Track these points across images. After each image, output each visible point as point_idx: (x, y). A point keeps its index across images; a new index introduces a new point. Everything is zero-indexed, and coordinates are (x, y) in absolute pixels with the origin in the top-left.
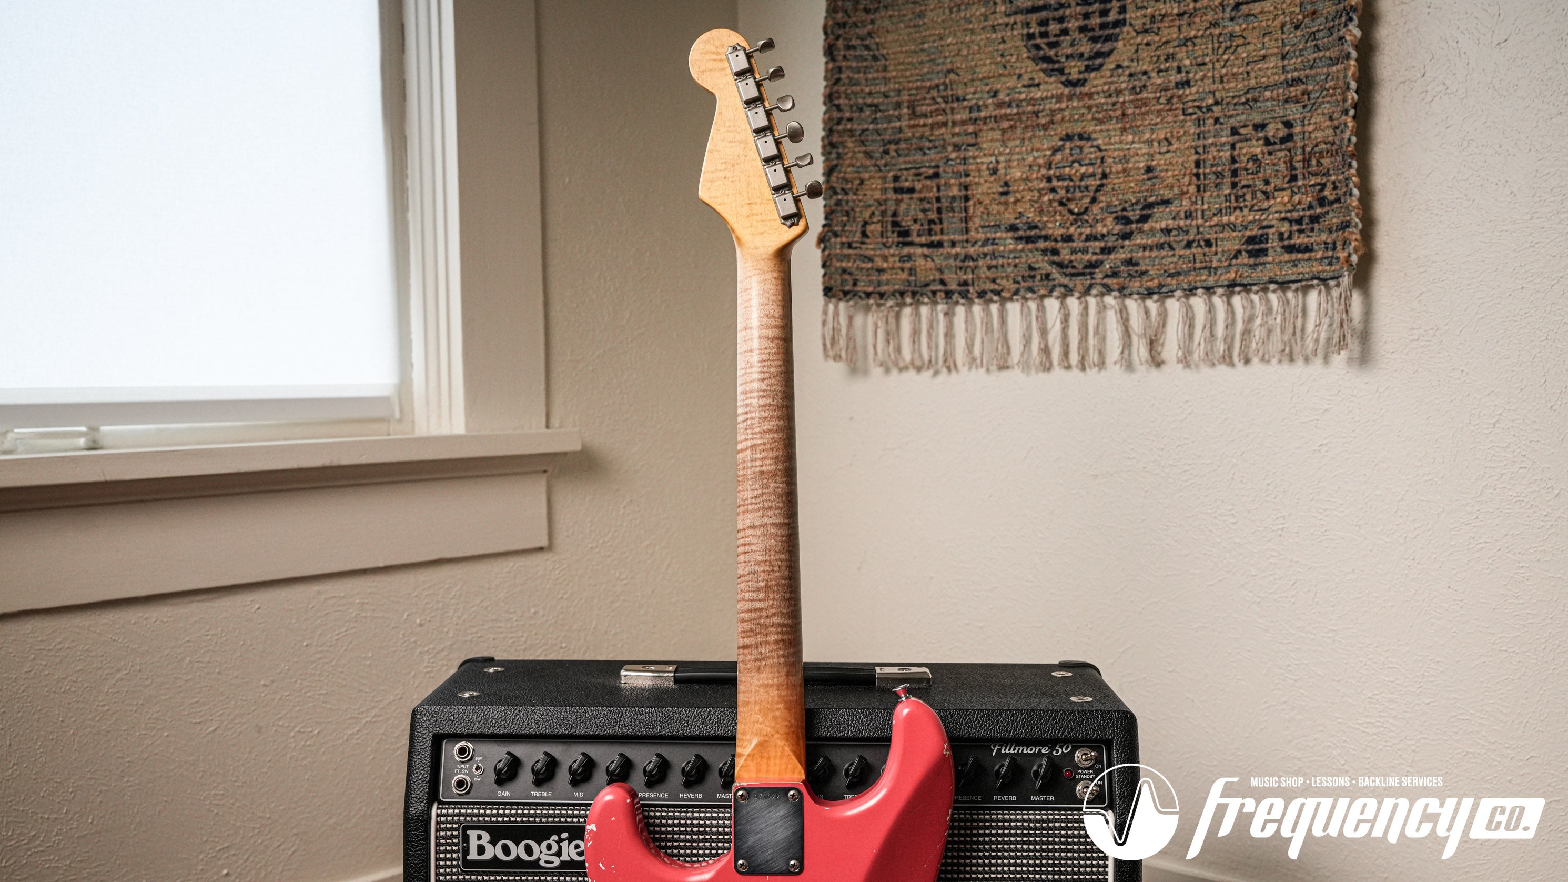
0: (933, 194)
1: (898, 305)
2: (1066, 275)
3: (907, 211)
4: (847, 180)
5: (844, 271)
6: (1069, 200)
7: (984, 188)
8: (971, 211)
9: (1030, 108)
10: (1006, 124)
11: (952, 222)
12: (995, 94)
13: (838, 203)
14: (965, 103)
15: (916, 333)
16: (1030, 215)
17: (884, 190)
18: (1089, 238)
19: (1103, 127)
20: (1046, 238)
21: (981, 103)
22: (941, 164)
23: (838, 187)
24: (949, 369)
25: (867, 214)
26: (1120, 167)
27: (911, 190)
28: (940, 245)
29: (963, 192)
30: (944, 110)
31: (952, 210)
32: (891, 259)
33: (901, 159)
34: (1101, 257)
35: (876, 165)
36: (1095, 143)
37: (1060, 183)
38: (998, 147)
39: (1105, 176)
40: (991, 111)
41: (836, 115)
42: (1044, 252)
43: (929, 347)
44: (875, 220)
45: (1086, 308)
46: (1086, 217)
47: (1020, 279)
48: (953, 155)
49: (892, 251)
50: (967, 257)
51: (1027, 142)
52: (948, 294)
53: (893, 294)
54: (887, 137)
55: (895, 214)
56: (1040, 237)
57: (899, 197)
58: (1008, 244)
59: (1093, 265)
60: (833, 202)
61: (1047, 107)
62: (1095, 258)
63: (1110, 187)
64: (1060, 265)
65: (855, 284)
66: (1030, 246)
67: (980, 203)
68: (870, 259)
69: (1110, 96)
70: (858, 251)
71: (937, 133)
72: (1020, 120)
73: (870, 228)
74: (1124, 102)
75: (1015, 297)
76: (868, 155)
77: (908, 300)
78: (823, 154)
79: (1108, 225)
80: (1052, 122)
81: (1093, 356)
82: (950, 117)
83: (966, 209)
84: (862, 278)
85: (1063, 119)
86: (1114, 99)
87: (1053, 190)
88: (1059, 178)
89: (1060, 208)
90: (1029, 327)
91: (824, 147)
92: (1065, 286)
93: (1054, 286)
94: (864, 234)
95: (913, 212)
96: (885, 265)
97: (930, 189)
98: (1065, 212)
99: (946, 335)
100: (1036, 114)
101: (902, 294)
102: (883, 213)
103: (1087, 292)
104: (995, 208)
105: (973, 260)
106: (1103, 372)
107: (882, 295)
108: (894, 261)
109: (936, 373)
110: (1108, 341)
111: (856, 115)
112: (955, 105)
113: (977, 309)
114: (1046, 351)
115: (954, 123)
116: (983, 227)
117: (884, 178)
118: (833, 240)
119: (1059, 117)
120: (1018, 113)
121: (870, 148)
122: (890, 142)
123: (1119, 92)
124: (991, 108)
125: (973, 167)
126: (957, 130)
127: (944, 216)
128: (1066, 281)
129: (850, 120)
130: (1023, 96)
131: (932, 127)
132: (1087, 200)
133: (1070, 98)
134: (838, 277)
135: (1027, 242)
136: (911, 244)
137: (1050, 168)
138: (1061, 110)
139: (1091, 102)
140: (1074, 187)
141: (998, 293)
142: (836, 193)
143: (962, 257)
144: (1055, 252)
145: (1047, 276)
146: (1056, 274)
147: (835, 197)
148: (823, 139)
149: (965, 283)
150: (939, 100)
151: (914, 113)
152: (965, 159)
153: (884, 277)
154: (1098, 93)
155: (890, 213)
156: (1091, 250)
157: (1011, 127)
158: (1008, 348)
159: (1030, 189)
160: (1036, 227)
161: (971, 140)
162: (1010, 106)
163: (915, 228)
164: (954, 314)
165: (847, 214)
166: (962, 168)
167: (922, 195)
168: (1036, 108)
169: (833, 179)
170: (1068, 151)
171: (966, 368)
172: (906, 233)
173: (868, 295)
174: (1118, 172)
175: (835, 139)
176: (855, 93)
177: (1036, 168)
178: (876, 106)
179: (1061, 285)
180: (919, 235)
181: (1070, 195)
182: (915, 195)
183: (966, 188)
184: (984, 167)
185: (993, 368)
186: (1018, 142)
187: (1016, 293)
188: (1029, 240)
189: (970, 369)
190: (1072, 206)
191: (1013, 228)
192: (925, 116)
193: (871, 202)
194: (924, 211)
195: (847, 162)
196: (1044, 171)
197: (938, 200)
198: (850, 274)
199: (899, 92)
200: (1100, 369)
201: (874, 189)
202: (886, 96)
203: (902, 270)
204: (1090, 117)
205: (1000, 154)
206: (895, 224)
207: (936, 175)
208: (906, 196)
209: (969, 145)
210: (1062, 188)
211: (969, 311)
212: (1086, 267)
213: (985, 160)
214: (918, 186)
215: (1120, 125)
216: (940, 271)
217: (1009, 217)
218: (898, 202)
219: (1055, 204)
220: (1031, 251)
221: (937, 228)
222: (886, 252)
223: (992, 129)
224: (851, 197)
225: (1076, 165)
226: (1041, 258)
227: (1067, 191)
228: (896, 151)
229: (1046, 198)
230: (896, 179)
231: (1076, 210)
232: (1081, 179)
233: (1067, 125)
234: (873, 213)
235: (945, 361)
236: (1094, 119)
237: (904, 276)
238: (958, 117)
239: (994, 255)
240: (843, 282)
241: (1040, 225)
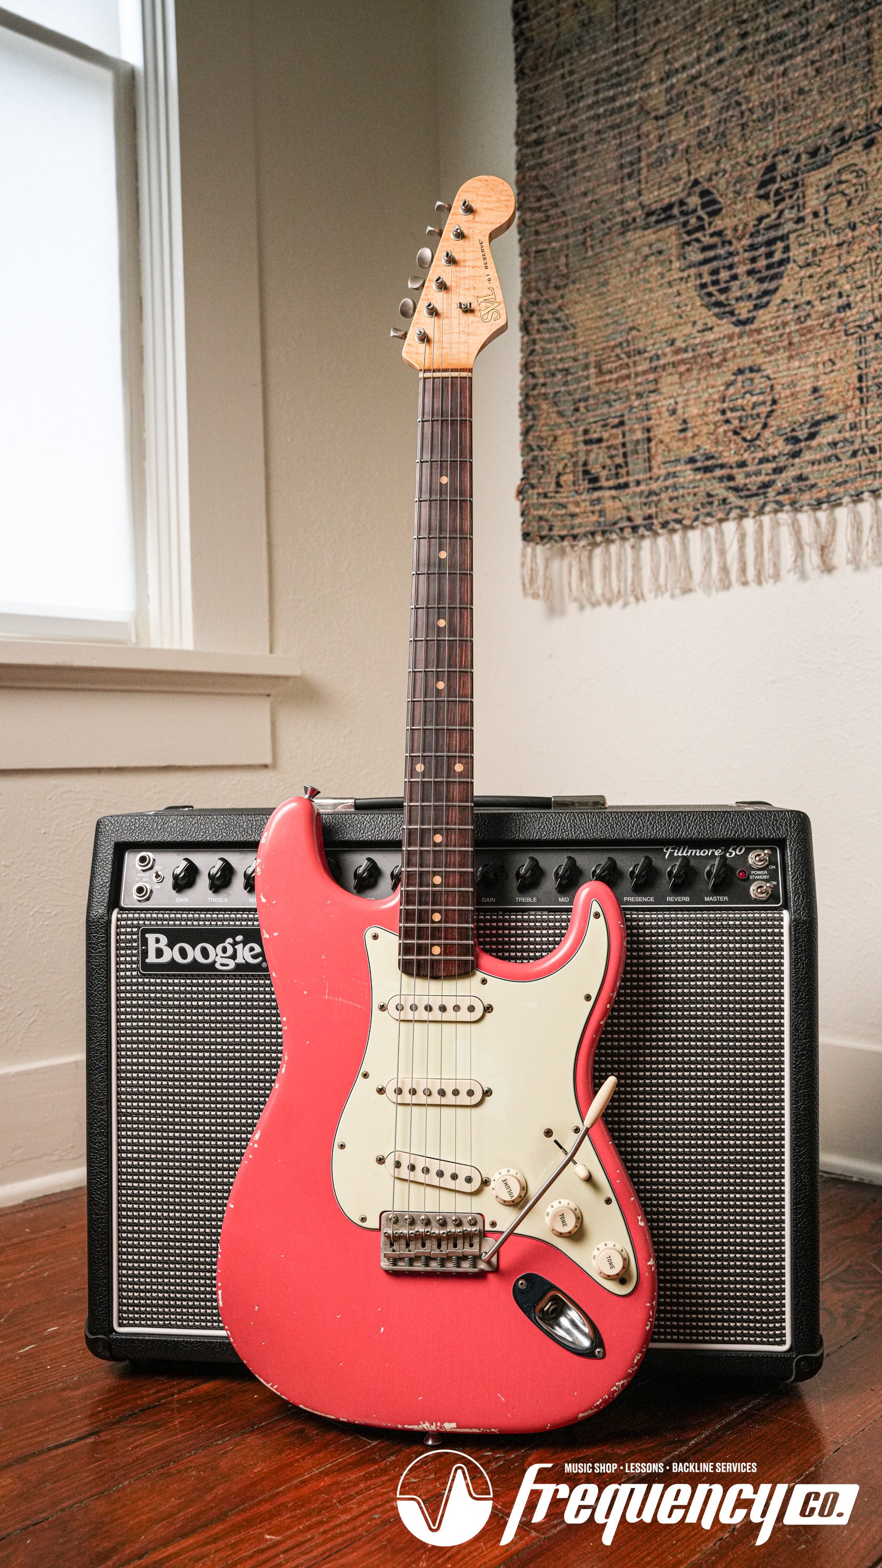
0: (620, 440)
1: (589, 544)
2: (741, 497)
3: (596, 460)
4: (541, 438)
5: (541, 518)
6: (742, 428)
7: (665, 428)
8: (653, 450)
9: (704, 351)
10: (682, 368)
11: (637, 463)
12: (673, 342)
13: (535, 459)
14: (646, 355)
15: (606, 569)
16: (707, 447)
17: (576, 444)
18: (761, 461)
19: (772, 358)
20: (722, 466)
21: (660, 352)
22: (626, 412)
23: (534, 444)
24: (637, 599)
25: (560, 467)
26: (788, 392)
27: (600, 440)
28: (626, 485)
29: (646, 435)
30: (627, 365)
31: (637, 452)
32: (583, 505)
33: (590, 414)
34: (773, 477)
35: (569, 423)
36: (765, 373)
37: (734, 414)
38: (676, 389)
39: (774, 402)
40: (670, 358)
41: (531, 381)
42: (721, 479)
43: (619, 580)
44: (568, 470)
45: (761, 526)
46: (758, 442)
47: (699, 506)
48: (636, 403)
49: (583, 497)
50: (651, 493)
51: (702, 382)
52: (635, 529)
53: (585, 535)
54: (577, 397)
55: (585, 464)
56: (716, 466)
57: (589, 447)
58: (687, 474)
59: (766, 486)
60: (529, 458)
61: (720, 347)
62: (767, 478)
63: (779, 411)
64: (736, 489)
65: (551, 529)
66: (708, 475)
67: (661, 442)
68: (564, 506)
69: (777, 329)
70: (553, 500)
71: (621, 385)
72: (696, 363)
73: (563, 479)
74: (790, 333)
75: (695, 524)
76: (560, 414)
77: (599, 538)
78: (521, 416)
79: (781, 446)
80: (725, 360)
81: (769, 569)
82: (632, 370)
83: (649, 450)
84: (557, 524)
85: (734, 356)
86: (781, 331)
87: (727, 421)
88: (733, 410)
89: (734, 437)
90: (709, 550)
91: (521, 410)
92: (741, 508)
93: (731, 509)
94: (558, 485)
95: (601, 460)
96: (577, 510)
97: (616, 437)
98: (739, 440)
99: (634, 566)
100: (710, 355)
101: (593, 534)
102: (575, 464)
103: (761, 512)
104: (674, 445)
105: (656, 494)
106: (779, 584)
107: (575, 537)
108: (586, 506)
109: (626, 604)
110: (782, 555)
111: (549, 380)
112: (637, 358)
113: (661, 541)
114: (725, 569)
115: (637, 375)
116: (664, 463)
117: (575, 433)
118: (530, 492)
119: (730, 355)
120: (694, 357)
121: (561, 408)
122: (580, 400)
123: (785, 324)
124: (669, 355)
125: (654, 411)
126: (639, 380)
127: (629, 459)
128: (741, 502)
129: (544, 385)
130: (698, 341)
131: (617, 381)
132: (759, 427)
133: (740, 336)
134: (535, 524)
135: (705, 472)
136: (600, 488)
137: (724, 401)
138: (733, 348)
139: (761, 337)
140: (747, 416)
141: (679, 521)
142: (532, 450)
143: (646, 493)
144: (731, 478)
145: (724, 501)
146: (732, 498)
147: (531, 454)
148: (520, 403)
149: (650, 517)
150: (623, 356)
151: (600, 370)
152: (647, 405)
153: (577, 521)
154: (766, 328)
155: (581, 463)
156: (763, 472)
157: (688, 370)
158: (690, 573)
159: (707, 424)
160: (713, 457)
161: (652, 387)
162: (686, 351)
163: (603, 474)
164: (640, 548)
165: (543, 467)
166: (644, 413)
167: (609, 443)
168: (710, 349)
169: (530, 437)
170: (740, 384)
171: (653, 595)
172: (595, 480)
173: (563, 538)
174: (786, 397)
175: (531, 402)
176: (548, 361)
177: (711, 404)
178: (567, 370)
179: (737, 507)
180: (607, 480)
181: (743, 424)
182: (604, 444)
183: (648, 430)
184: (664, 409)
185: (677, 592)
186: (694, 383)
187: (696, 519)
188: (707, 469)
189: (656, 596)
190: (745, 434)
191: (692, 460)
192: (610, 372)
193: (564, 455)
194: (611, 457)
195: (542, 422)
196: (718, 405)
197: (624, 445)
198: (546, 520)
199: (587, 355)
200: (776, 581)
201: (567, 443)
202: (575, 360)
203: (593, 512)
204: (759, 350)
205: (679, 395)
206: (586, 472)
207: (622, 423)
208: (595, 447)
209: (651, 392)
210: (735, 418)
211: (654, 544)
212: (759, 488)
213: (665, 403)
214: (605, 435)
215: (787, 354)
216: (627, 508)
217: (688, 451)
218: (588, 452)
219: (730, 434)
220: (708, 480)
221: (623, 471)
222: (578, 498)
223: (671, 374)
224: (546, 452)
225: (748, 396)
226: (717, 485)
227: (741, 420)
228: (586, 408)
229: (721, 430)
230: (586, 432)
231: (749, 437)
232: (753, 408)
233: (739, 360)
234: (566, 465)
235: (633, 591)
236: (763, 351)
237: (594, 518)
238: (640, 369)
239: (675, 487)
240: (540, 528)
241: (716, 455)
